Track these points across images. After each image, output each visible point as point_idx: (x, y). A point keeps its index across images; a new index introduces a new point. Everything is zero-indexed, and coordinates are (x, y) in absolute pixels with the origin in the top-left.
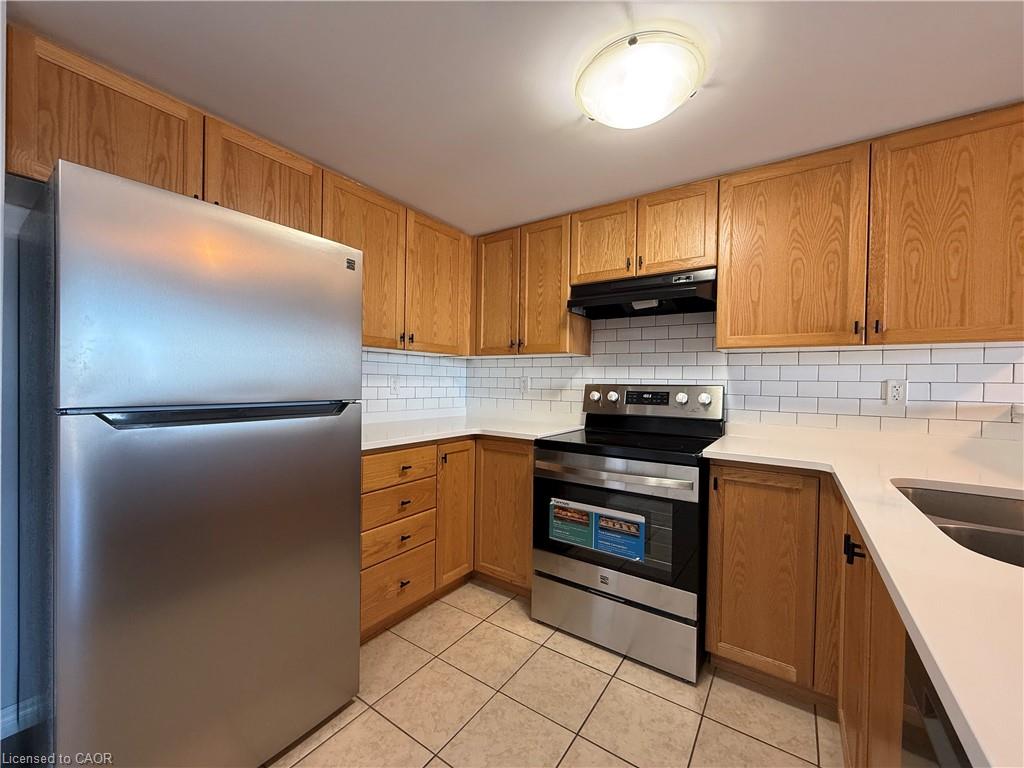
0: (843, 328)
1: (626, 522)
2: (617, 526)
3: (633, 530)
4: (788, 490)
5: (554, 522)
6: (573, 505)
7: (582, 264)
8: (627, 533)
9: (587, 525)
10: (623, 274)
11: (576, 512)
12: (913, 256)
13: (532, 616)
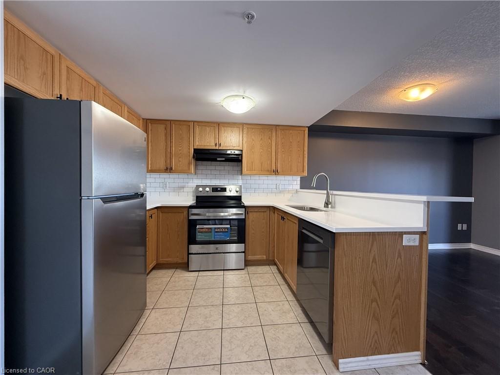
0: (271, 171)
1: (224, 228)
2: (221, 230)
3: (226, 230)
4: (263, 212)
5: (198, 234)
6: (205, 226)
7: (198, 141)
8: (224, 231)
9: (211, 232)
10: (214, 148)
11: (207, 228)
12: (283, 155)
13: (190, 270)
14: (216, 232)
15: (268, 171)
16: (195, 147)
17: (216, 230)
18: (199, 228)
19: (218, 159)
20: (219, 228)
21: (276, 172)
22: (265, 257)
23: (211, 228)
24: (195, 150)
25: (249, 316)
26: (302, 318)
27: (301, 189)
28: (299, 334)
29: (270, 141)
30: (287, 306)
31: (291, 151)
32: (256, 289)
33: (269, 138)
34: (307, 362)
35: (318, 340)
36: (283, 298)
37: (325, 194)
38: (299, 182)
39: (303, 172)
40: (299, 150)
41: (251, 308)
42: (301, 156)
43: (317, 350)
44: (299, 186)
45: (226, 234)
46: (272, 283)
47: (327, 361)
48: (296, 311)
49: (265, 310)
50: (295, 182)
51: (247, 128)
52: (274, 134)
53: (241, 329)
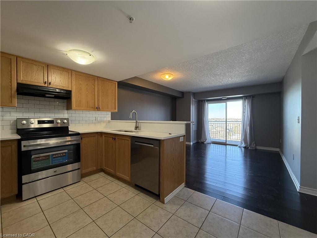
0: (95, 108)
1: (62, 153)
2: (59, 155)
3: (64, 154)
5: (33, 163)
7: (23, 76)
9: (48, 159)
10: (43, 85)
11: (43, 156)
12: (103, 98)
13: (23, 200)
14: (54, 158)
15: (93, 108)
16: (19, 81)
17: (54, 156)
18: (34, 158)
19: (47, 95)
20: (57, 154)
21: (98, 109)
22: (95, 168)
23: (48, 156)
24: (18, 84)
25: (107, 205)
26: (137, 192)
27: (111, 120)
28: (140, 199)
29: (93, 87)
30: (125, 190)
31: (107, 95)
32: (99, 189)
33: (93, 85)
34: (152, 208)
35: (149, 197)
36: (120, 187)
37: (135, 122)
38: (110, 116)
39: (115, 109)
40: (112, 96)
41: (105, 200)
42: (114, 99)
43: (152, 201)
44: (110, 118)
45: (64, 157)
46: (108, 182)
47: (158, 203)
48: (132, 190)
49: (115, 198)
50: (107, 116)
51: (75, 74)
52: (96, 82)
53: (107, 214)
